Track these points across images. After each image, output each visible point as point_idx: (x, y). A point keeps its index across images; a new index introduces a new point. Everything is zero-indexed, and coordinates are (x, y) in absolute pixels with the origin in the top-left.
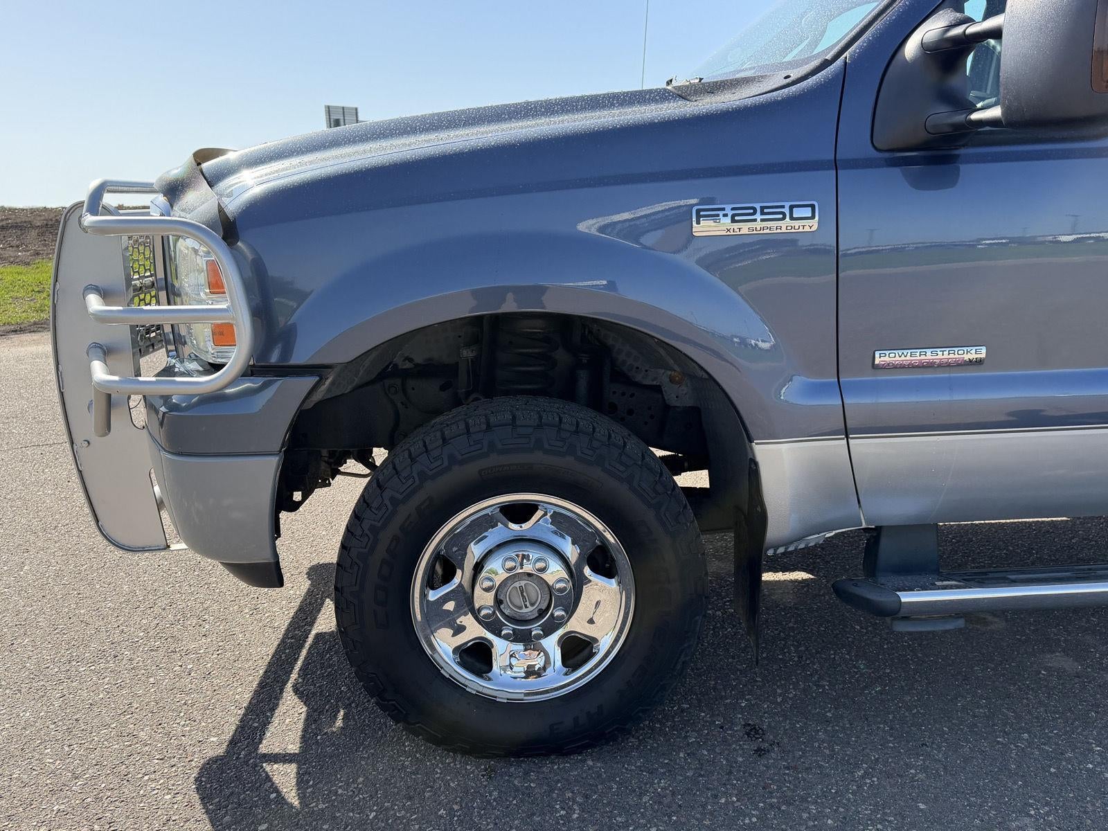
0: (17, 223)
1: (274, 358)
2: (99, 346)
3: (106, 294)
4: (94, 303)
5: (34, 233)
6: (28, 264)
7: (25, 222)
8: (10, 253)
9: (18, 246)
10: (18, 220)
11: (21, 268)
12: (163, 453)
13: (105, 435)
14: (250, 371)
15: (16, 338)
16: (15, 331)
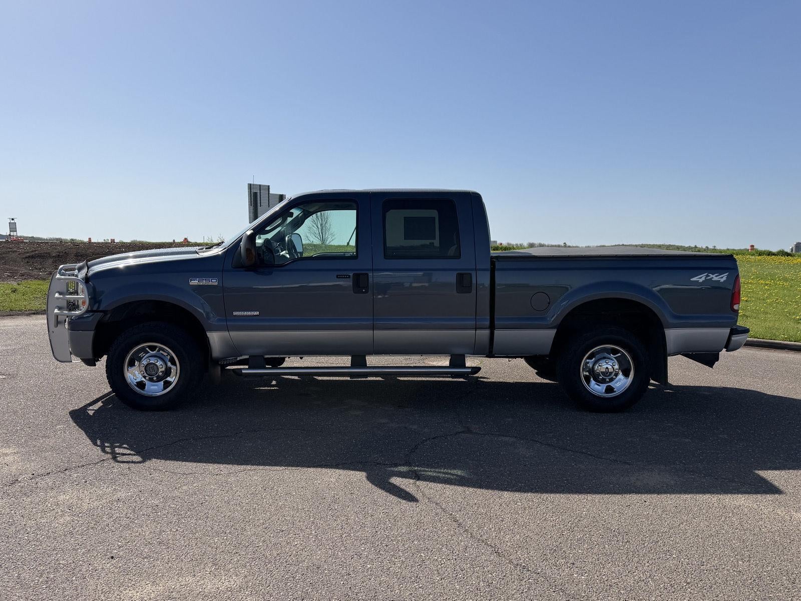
0: (41, 254)
1: (95, 308)
2: (59, 307)
3: (60, 293)
4: (57, 295)
5: (50, 261)
6: (45, 279)
7: (46, 253)
8: (35, 272)
9: (40, 269)
10: (42, 252)
11: (40, 282)
12: (70, 331)
13: (56, 327)
14: (87, 312)
15: (34, 317)
16: (34, 314)
